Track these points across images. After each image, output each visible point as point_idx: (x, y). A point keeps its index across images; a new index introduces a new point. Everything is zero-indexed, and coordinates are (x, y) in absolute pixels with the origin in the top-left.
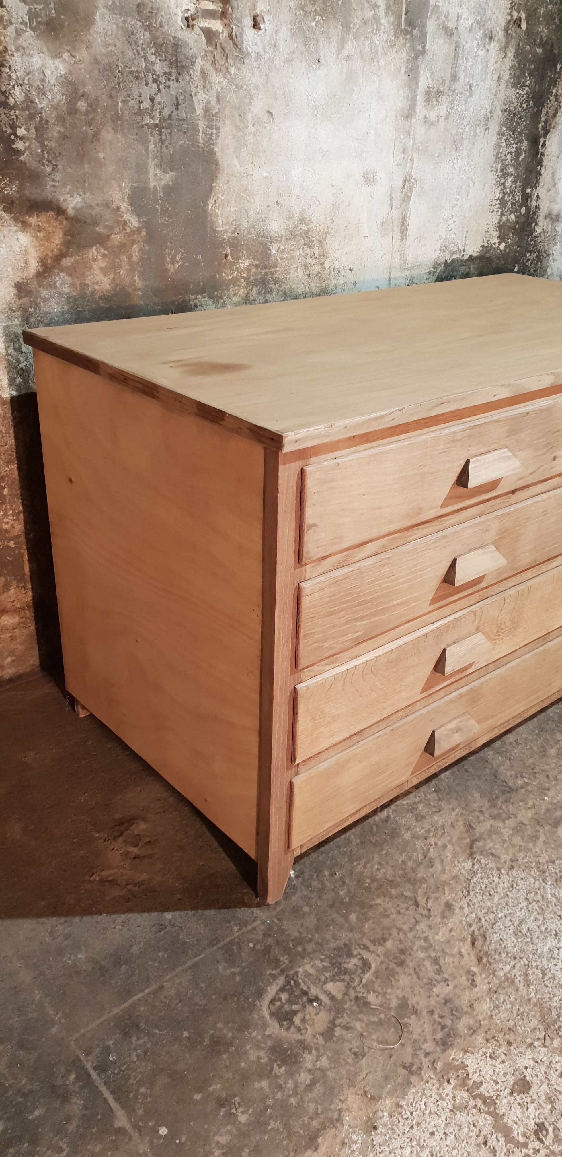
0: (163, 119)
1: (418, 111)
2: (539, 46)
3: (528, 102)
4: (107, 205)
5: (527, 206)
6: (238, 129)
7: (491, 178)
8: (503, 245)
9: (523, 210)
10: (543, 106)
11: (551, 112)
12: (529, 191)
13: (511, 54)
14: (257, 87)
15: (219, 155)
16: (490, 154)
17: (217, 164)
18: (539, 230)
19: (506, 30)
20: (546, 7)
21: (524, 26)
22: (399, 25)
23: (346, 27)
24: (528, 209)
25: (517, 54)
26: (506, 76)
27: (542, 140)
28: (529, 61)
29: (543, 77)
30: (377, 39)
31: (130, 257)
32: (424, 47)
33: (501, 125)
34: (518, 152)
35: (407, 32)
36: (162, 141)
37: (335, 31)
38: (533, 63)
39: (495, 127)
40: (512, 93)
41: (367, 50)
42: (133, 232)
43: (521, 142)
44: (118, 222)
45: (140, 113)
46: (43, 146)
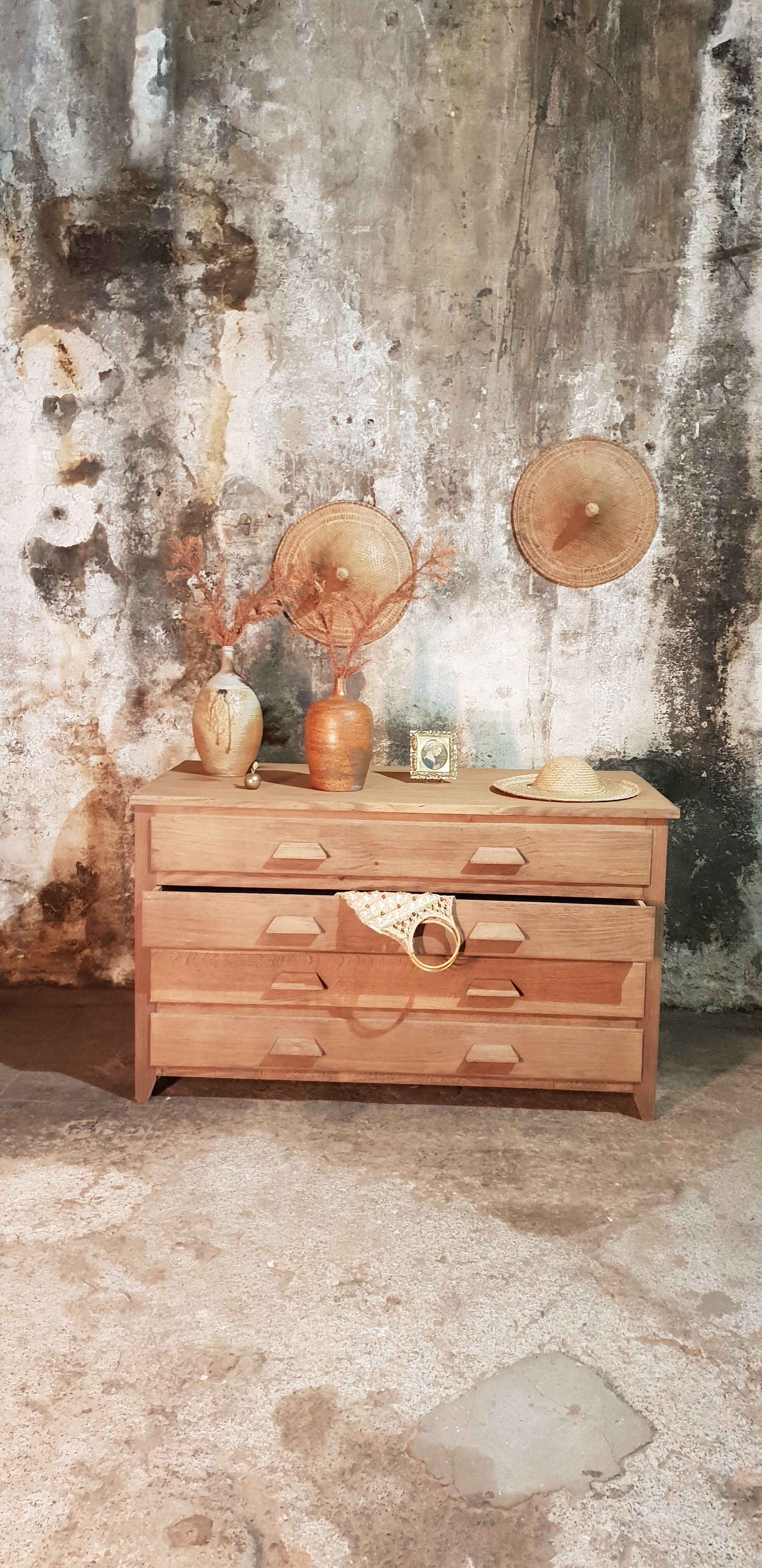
0: (323, 654)
1: (553, 647)
2: (700, 596)
3: (695, 638)
4: (282, 701)
5: (709, 722)
6: (380, 659)
7: (653, 698)
8: (679, 753)
9: (705, 724)
10: (716, 641)
11: (730, 646)
12: (710, 708)
13: (663, 604)
14: (397, 635)
15: (365, 675)
16: (650, 679)
17: (364, 679)
18: (732, 743)
19: (654, 587)
20: (705, 568)
21: (676, 583)
22: (527, 592)
23: (475, 597)
24: (712, 725)
25: (670, 604)
26: (661, 619)
27: (721, 668)
28: (689, 608)
29: (711, 619)
30: (504, 603)
31: (296, 731)
32: (556, 605)
33: (660, 656)
34: (687, 678)
35: (536, 596)
36: (322, 666)
37: (465, 600)
38: (694, 609)
39: (651, 659)
40: (671, 633)
41: (496, 609)
42: (298, 717)
43: (690, 668)
44: (289, 711)
45: (307, 650)
46: (242, 667)
